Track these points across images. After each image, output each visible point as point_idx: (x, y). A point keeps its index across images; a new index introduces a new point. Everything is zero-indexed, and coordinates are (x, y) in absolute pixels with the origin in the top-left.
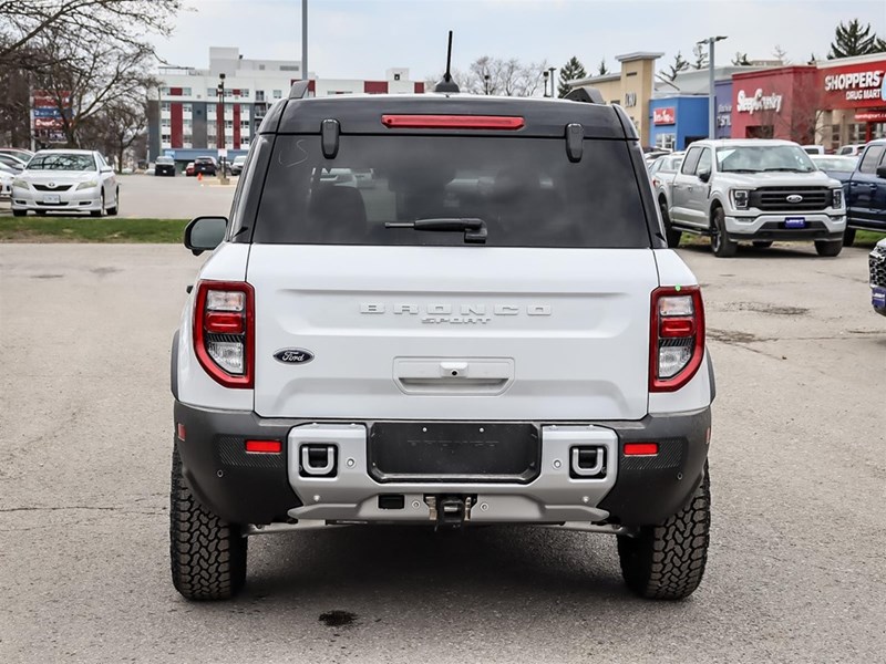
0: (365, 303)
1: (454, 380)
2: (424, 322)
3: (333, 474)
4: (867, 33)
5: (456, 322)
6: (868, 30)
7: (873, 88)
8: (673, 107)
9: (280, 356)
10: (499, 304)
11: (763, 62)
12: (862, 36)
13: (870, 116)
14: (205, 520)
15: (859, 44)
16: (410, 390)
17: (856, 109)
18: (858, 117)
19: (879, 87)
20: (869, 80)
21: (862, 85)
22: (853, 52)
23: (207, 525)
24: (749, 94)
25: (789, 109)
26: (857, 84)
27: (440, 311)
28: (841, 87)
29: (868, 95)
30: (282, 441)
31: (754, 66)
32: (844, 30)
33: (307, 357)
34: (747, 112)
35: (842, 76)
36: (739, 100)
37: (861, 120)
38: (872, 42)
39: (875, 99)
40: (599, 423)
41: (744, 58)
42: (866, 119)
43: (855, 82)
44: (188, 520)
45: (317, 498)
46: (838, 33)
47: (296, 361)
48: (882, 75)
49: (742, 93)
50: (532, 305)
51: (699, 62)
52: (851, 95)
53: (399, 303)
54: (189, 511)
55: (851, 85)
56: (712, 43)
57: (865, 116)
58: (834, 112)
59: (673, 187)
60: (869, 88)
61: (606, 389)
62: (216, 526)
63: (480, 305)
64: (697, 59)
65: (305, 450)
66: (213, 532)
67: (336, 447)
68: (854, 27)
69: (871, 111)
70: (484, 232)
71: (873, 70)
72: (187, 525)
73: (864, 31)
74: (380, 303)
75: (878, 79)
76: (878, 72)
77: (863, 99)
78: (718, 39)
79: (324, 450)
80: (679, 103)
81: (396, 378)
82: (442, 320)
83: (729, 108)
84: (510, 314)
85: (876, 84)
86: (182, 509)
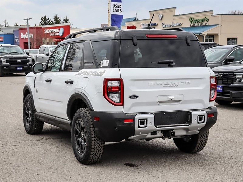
0: (150, 82)
1: (171, 101)
2: (164, 87)
3: (146, 127)
4: (48, 19)
5: (171, 86)
6: (49, 18)
7: (57, 33)
8: (2, 37)
9: (130, 97)
10: (180, 81)
11: (25, 25)
12: (47, 20)
13: (57, 40)
14: (98, 142)
15: (47, 22)
16: (160, 104)
17: (53, 38)
18: (54, 40)
19: (59, 32)
20: (56, 31)
21: (54, 32)
22: (46, 24)
23: (99, 144)
24: (24, 34)
25: (35, 38)
26: (53, 32)
27: (167, 84)
28: (49, 32)
29: (56, 35)
30: (133, 119)
31: (22, 26)
32: (43, 18)
33: (137, 97)
34: (24, 38)
35: (49, 30)
36: (21, 35)
37: (54, 41)
38: (50, 21)
39: (58, 36)
40: (202, 110)
41: (17, 24)
42: (55, 41)
43: (52, 31)
44: (94, 143)
45: (140, 133)
46: (41, 19)
47: (135, 98)
48: (59, 30)
49: (22, 33)
50: (187, 81)
51: (5, 25)
52: (51, 34)
53: (158, 82)
54: (94, 140)
55: (51, 32)
56: (28, 20)
57: (55, 40)
58: (47, 39)
59: (37, 58)
60: (56, 33)
61: (201, 101)
62: (101, 143)
63: (176, 82)
64: (5, 24)
65: (139, 121)
66: (100, 145)
67: (147, 119)
68: (45, 17)
69: (56, 38)
70: (174, 64)
71: (57, 28)
72: (94, 144)
73: (48, 18)
74: (154, 82)
75: (58, 31)
76: (58, 29)
77: (55, 36)
78: (29, 19)
79: (144, 120)
80: (4, 36)
81: (158, 101)
82: (168, 86)
83: (18, 37)
84: (182, 84)
85: (58, 32)
86: (93, 140)
